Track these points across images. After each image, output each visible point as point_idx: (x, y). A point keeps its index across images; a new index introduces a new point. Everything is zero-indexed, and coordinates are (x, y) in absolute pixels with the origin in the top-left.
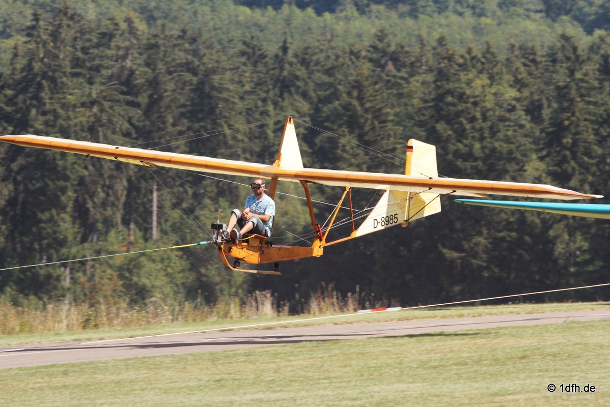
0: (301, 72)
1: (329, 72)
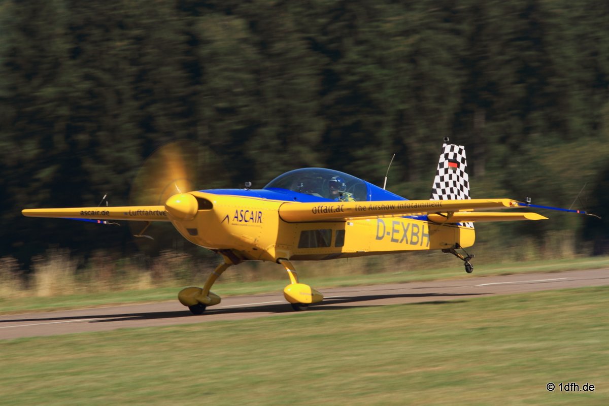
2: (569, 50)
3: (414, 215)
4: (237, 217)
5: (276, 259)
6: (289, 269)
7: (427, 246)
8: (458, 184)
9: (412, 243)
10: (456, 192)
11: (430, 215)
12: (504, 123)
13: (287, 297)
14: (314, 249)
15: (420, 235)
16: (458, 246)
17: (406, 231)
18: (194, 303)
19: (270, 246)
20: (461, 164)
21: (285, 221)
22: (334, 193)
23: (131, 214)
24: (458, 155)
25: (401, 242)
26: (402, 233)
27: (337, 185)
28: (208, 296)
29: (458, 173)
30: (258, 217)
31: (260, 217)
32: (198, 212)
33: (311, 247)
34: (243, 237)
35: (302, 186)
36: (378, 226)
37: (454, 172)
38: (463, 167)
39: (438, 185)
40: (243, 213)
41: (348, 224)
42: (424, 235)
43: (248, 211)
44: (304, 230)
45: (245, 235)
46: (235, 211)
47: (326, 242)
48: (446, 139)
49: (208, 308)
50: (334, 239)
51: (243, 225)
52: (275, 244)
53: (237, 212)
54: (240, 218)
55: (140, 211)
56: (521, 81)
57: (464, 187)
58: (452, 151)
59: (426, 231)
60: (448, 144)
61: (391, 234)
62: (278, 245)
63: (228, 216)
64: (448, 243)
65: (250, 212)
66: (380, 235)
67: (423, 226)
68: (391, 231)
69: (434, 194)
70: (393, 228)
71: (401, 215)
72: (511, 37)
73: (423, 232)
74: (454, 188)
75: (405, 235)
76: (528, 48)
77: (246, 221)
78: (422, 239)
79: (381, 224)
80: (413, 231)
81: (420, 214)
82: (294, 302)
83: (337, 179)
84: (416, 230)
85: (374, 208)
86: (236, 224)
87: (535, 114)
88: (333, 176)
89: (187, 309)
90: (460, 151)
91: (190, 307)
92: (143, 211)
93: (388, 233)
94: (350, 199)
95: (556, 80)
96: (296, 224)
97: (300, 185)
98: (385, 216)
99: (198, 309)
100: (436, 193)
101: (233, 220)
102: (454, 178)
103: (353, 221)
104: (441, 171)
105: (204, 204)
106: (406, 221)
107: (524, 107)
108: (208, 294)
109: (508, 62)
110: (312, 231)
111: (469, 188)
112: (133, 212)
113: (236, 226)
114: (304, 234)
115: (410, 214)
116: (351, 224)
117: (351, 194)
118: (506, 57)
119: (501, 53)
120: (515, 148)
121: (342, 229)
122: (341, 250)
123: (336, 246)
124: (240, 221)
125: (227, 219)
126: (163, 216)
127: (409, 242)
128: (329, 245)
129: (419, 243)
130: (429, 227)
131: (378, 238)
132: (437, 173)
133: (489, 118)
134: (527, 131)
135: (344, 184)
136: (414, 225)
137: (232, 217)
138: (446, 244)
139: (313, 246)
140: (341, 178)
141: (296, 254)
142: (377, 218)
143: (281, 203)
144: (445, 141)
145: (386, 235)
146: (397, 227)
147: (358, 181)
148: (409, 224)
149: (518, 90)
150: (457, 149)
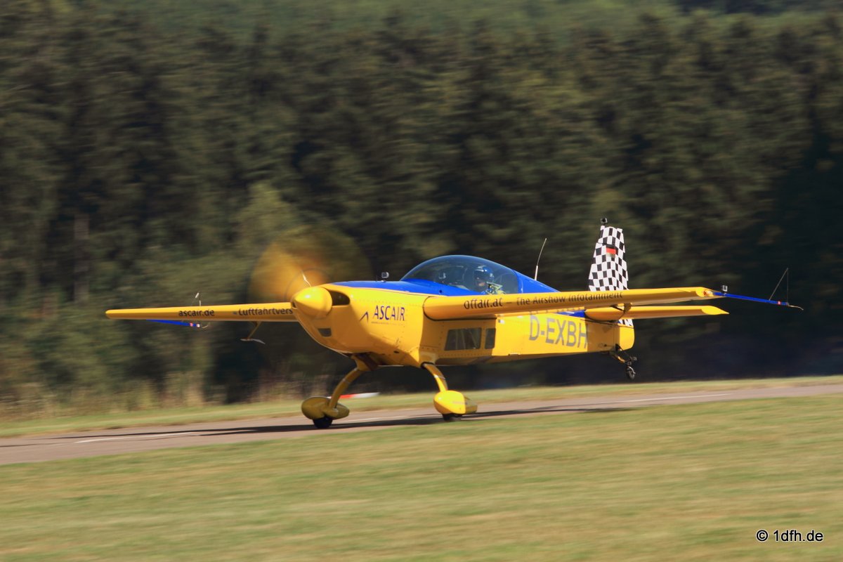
0: (284, 70)
1: (323, 69)
2: (198, 140)
3: (570, 310)
4: (377, 314)
5: (420, 364)
6: (437, 374)
7: (585, 347)
8: (617, 273)
9: (569, 344)
10: (615, 283)
11: (588, 311)
12: (113, 233)
13: (438, 406)
14: (461, 351)
15: (577, 334)
16: (618, 347)
17: (561, 330)
18: (320, 416)
19: (413, 348)
20: (620, 250)
21: (430, 319)
22: (481, 285)
23: (242, 313)
24: (617, 239)
25: (557, 343)
26: (557, 332)
27: (483, 276)
28: (335, 407)
29: (617, 261)
30: (401, 314)
31: (402, 314)
32: (332, 308)
33: (459, 349)
34: (384, 337)
35: (445, 277)
36: (532, 324)
37: (613, 259)
38: (621, 253)
39: (595, 276)
40: (384, 310)
41: (499, 321)
42: (581, 334)
43: (389, 307)
44: (451, 329)
45: (385, 336)
46: (375, 307)
47: (475, 342)
48: (604, 220)
49: (334, 422)
50: (483, 340)
51: (384, 323)
52: (418, 346)
53: (377, 307)
54: (380, 315)
55: (253, 310)
56: (136, 179)
57: (623, 278)
58: (611, 234)
59: (584, 330)
60: (606, 225)
61: (546, 334)
62: (423, 347)
63: (367, 313)
64: (607, 344)
65: (392, 308)
66: (534, 334)
67: (580, 324)
68: (546, 330)
69: (590, 287)
70: (548, 326)
71: (555, 310)
72: (123, 122)
73: (580, 331)
74: (613, 278)
75: (561, 335)
76: (145, 137)
77: (387, 319)
78: (579, 340)
79: (534, 322)
80: (569, 329)
81: (576, 309)
82: (446, 413)
83: (483, 269)
84: (572, 329)
85: (539, 301)
86: (377, 323)
87: (154, 222)
88: (480, 265)
89: (311, 422)
90: (619, 235)
91: (314, 421)
92: (256, 310)
93: (543, 333)
94: (500, 292)
95: (181, 178)
96: (441, 322)
97: (442, 276)
98: (539, 312)
99: (323, 422)
100: (593, 285)
101: (373, 318)
102: (613, 267)
103: (505, 318)
104: (598, 259)
105: (339, 299)
106: (562, 318)
107: (140, 214)
108: (336, 405)
109: (119, 154)
110: (459, 330)
111: (627, 279)
112: (244, 311)
113: (376, 324)
114: (451, 334)
115: (565, 310)
116: (501, 321)
117: (500, 286)
118: (117, 149)
119: (111, 144)
120: (127, 265)
121: (492, 327)
122: (491, 353)
123: (486, 348)
124: (381, 318)
125: (366, 316)
126: (280, 314)
127: (565, 343)
128: (479, 347)
129: (576, 344)
130: (587, 325)
131: (532, 338)
132: (593, 261)
133: (93, 226)
134: (143, 243)
135: (491, 275)
136: (571, 323)
137: (371, 314)
138: (606, 345)
139: (460, 348)
140: (488, 266)
141: (442, 357)
142: (531, 314)
143: (425, 297)
144: (602, 222)
145: (540, 335)
146: (552, 325)
147: (506, 271)
148: (565, 322)
149: (132, 191)
150: (615, 231)
